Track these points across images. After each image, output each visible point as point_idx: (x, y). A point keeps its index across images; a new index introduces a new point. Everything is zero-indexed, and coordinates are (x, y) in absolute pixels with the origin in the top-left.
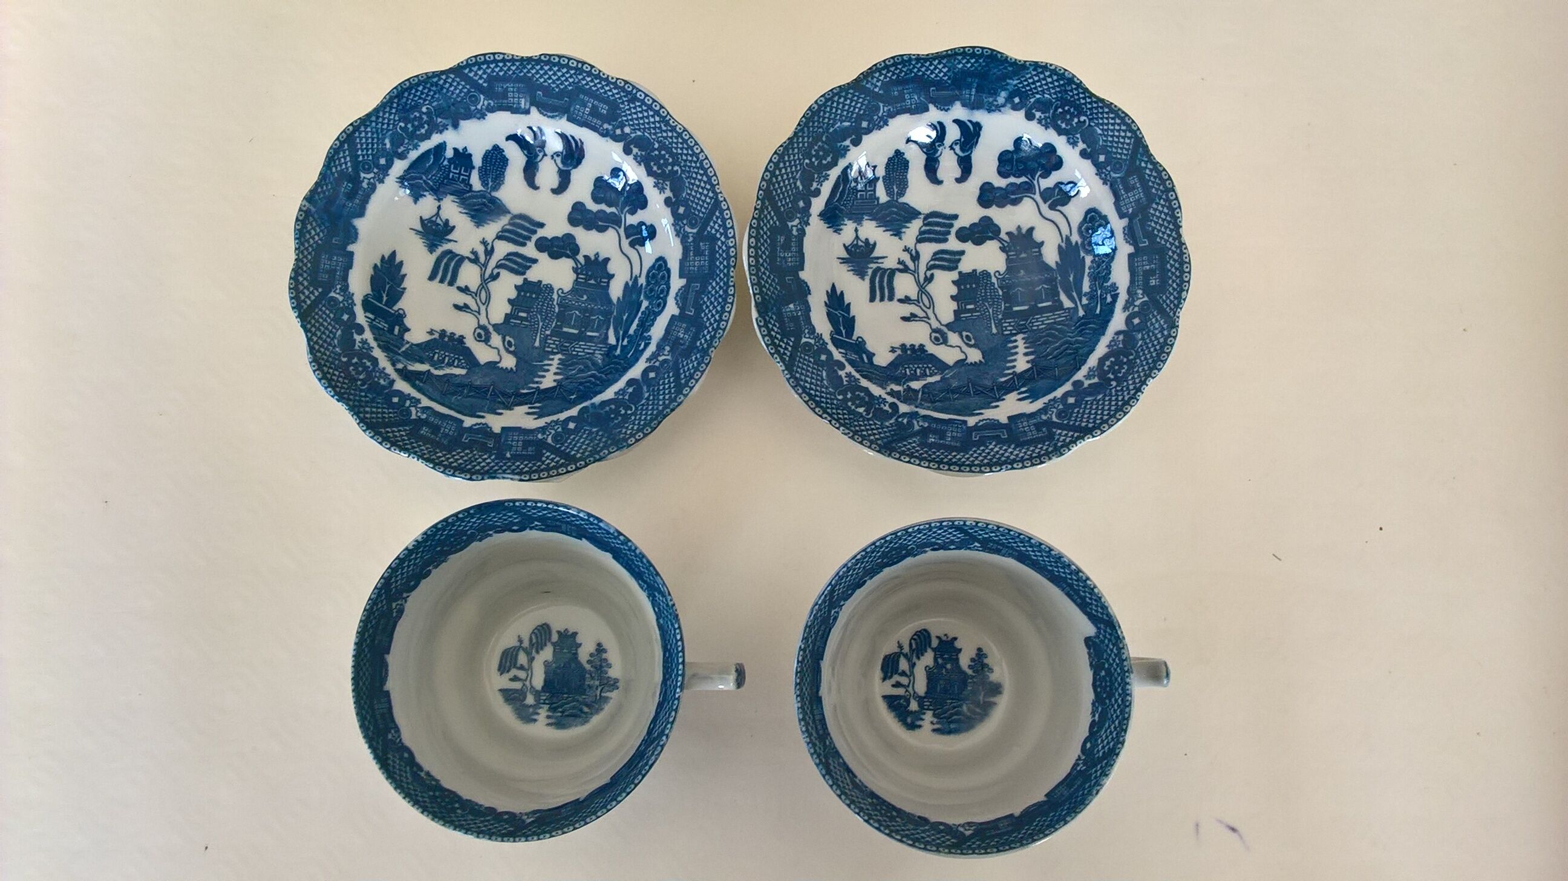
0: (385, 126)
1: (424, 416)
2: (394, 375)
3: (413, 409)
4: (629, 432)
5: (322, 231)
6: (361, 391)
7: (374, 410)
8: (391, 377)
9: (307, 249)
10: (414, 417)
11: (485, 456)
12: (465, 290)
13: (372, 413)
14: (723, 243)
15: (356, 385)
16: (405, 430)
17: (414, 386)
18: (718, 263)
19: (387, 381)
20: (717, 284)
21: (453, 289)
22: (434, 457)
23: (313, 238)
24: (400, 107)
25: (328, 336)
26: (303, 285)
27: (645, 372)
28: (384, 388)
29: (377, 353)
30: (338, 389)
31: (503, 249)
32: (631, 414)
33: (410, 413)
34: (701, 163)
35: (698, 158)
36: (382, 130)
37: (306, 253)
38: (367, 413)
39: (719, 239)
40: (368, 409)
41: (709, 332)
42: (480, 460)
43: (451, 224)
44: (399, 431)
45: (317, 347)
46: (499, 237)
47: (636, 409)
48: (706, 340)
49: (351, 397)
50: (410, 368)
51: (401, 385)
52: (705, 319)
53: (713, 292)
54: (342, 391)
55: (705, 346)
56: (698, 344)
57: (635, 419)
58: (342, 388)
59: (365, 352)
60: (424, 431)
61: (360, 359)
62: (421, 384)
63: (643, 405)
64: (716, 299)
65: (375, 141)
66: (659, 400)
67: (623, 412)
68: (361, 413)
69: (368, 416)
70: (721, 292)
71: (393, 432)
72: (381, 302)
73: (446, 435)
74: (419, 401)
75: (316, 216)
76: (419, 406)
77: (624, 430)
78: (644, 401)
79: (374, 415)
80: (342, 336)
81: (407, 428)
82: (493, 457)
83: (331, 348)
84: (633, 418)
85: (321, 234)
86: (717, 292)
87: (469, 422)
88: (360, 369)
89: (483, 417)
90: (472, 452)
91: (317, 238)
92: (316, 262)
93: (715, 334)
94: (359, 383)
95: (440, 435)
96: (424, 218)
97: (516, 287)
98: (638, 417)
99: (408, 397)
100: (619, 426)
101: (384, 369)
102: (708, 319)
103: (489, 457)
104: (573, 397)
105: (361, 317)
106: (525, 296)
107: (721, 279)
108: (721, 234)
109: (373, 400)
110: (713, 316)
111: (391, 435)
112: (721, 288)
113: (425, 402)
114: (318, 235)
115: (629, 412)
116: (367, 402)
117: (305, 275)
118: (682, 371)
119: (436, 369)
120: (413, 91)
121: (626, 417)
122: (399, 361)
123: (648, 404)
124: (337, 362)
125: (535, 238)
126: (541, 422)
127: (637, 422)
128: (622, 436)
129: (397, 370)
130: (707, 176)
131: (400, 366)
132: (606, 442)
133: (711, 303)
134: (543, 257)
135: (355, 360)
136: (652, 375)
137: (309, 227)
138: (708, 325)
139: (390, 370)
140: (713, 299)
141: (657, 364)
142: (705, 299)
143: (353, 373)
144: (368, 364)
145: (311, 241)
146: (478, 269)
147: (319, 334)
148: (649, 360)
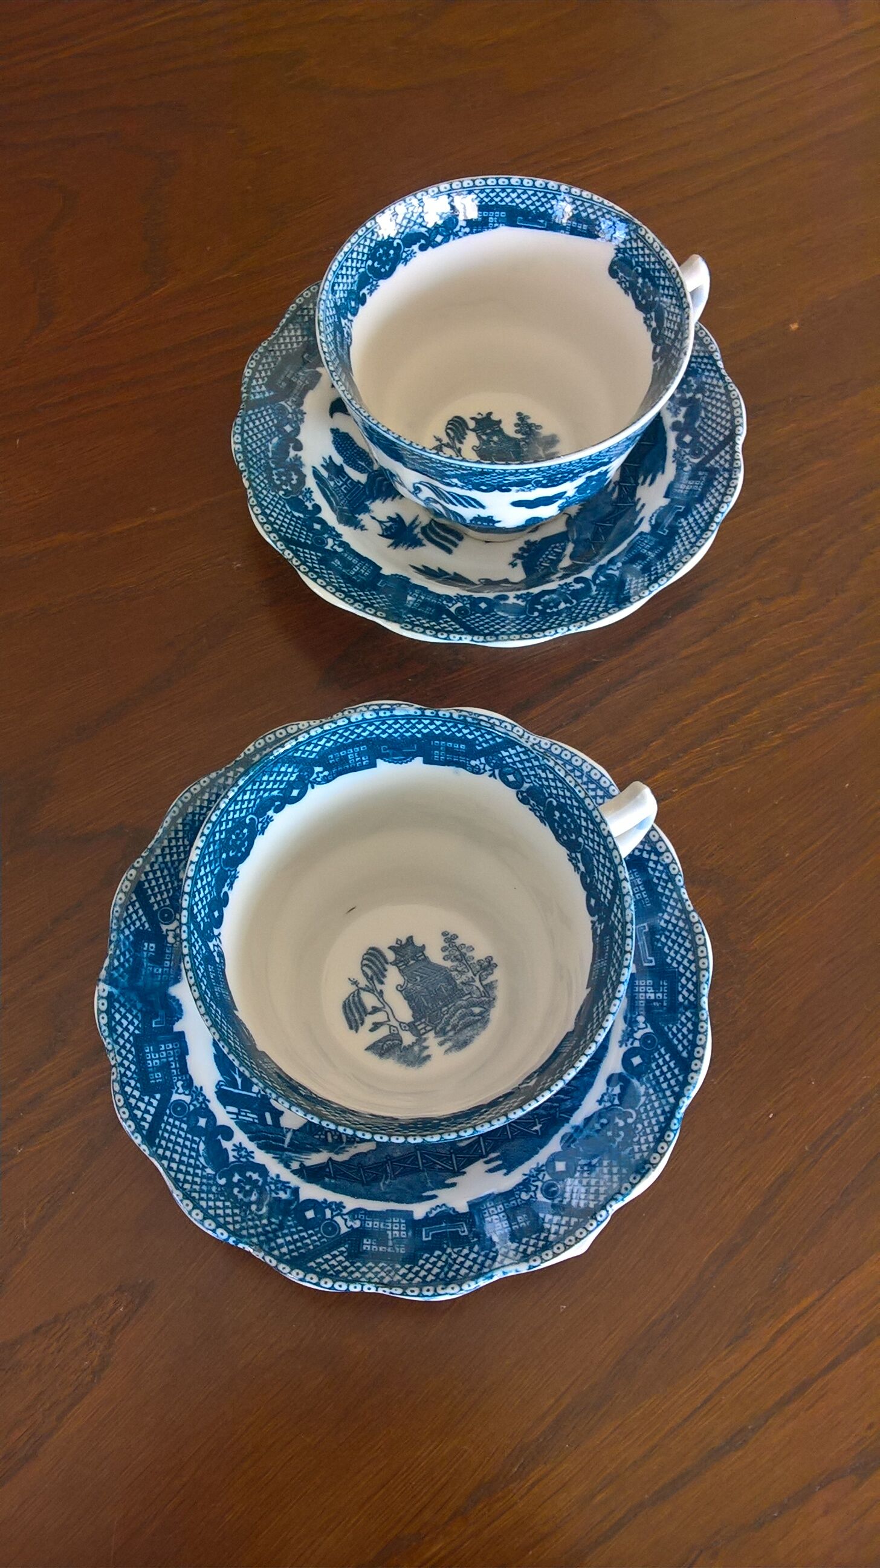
0: (175, 857)
1: (357, 1224)
2: (295, 1181)
3: (339, 1220)
4: (644, 1147)
5: (136, 1017)
6: (260, 1217)
7: (289, 1238)
8: (292, 1185)
9: (124, 1047)
10: (344, 1230)
11: (466, 1251)
13: (288, 1243)
14: (656, 862)
15: (251, 1212)
16: (341, 1253)
17: (325, 1186)
18: (660, 889)
19: (288, 1191)
20: (671, 915)
22: (397, 1278)
23: (127, 1029)
24: (187, 828)
25: (190, 1157)
26: (134, 1097)
27: (626, 1060)
28: (288, 1202)
29: (261, 1157)
30: (231, 1227)
32: (635, 1123)
33: (335, 1227)
34: (589, 776)
35: (582, 771)
36: (173, 862)
37: (124, 1052)
38: (281, 1246)
39: (649, 860)
40: (280, 1241)
41: (688, 980)
42: (461, 1259)
44: (334, 1257)
45: (181, 1176)
47: (638, 1113)
48: (688, 990)
49: (252, 1231)
50: (308, 1163)
51: (310, 1191)
52: (675, 965)
53: (670, 927)
54: (237, 1226)
55: (692, 998)
56: (681, 999)
57: (644, 1128)
58: (235, 1222)
59: (247, 1165)
60: (367, 1244)
61: (242, 1174)
62: (333, 1181)
63: (645, 1104)
64: (678, 935)
65: (168, 879)
66: (663, 1091)
67: (621, 1123)
68: (273, 1249)
69: (284, 1250)
70: (681, 924)
71: (327, 1261)
72: (236, 1086)
73: (398, 1241)
74: (340, 1206)
75: (122, 1000)
76: (345, 1211)
77: (636, 1148)
78: (643, 1099)
79: (292, 1247)
80: (207, 1149)
81: (343, 1249)
82: (476, 1248)
83: (199, 1171)
84: (640, 1126)
85: (136, 1022)
86: (675, 926)
87: (419, 1210)
88: (248, 1187)
89: (434, 1197)
90: (444, 1251)
91: (131, 1028)
92: (140, 1060)
93: (698, 978)
94: (254, 1207)
95: (390, 1243)
98: (646, 1123)
99: (325, 1204)
100: (626, 1143)
101: (278, 1176)
102: (679, 963)
103: (471, 1250)
104: (537, 1128)
105: (223, 1116)
107: (673, 908)
108: (649, 853)
109: (281, 1226)
110: (683, 957)
111: (326, 1266)
112: (678, 918)
113: (351, 1203)
114: (132, 1023)
115: (630, 1121)
116: (274, 1231)
117: (133, 1083)
118: (676, 1042)
119: (337, 1153)
120: (198, 803)
121: (629, 1130)
122: (291, 1159)
123: (651, 1101)
124: (214, 1189)
126: (517, 1177)
127: (648, 1130)
128: (638, 1156)
129: (294, 1172)
130: (602, 788)
131: (295, 1165)
132: (619, 1172)
133: (674, 942)
135: (236, 1178)
136: (637, 1061)
137: (118, 1016)
138: (682, 970)
139: (286, 1176)
140: (673, 936)
141: (637, 1044)
142: (663, 939)
143: (240, 1196)
144: (255, 1176)
145: (126, 1035)
147: (176, 1157)
148: (621, 1043)
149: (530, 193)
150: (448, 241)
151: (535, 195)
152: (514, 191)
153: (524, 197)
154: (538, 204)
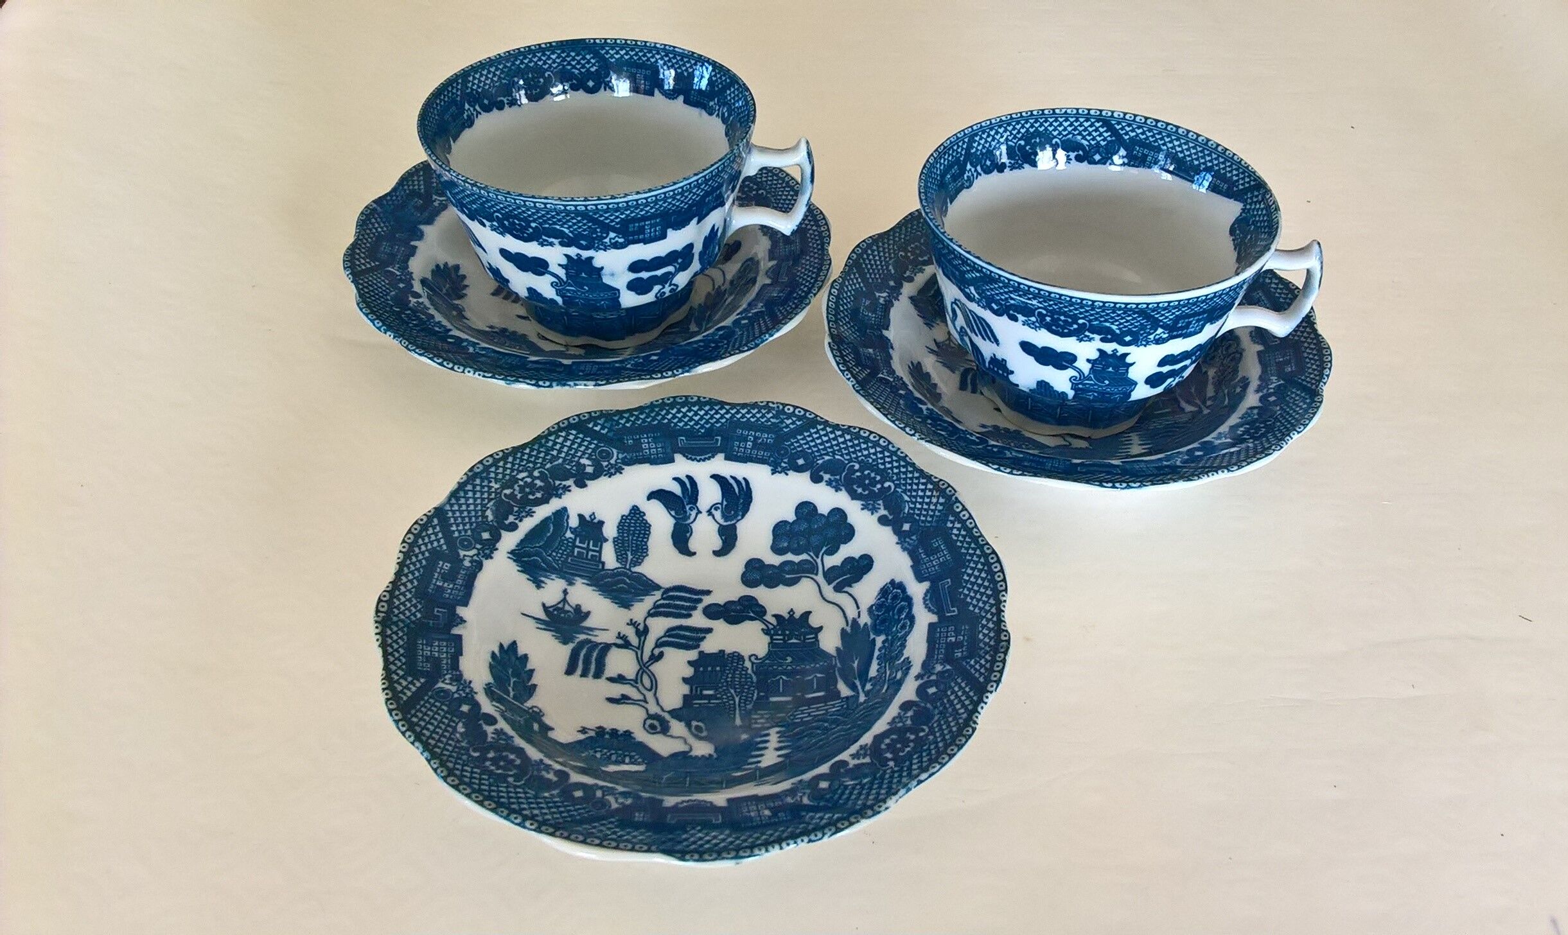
11: (715, 833)
12: (620, 679)
21: (602, 683)
27: (920, 691)
29: (519, 741)
31: (659, 626)
43: (584, 609)
46: (651, 614)
59: (503, 744)
61: (498, 753)
72: (507, 694)
88: (502, 763)
96: (548, 605)
97: (689, 663)
104: (815, 760)
105: (487, 706)
106: (705, 671)
124: (465, 757)
125: (701, 606)
134: (719, 625)
135: (491, 754)
136: (932, 691)
141: (933, 678)
143: (492, 767)
144: (513, 757)
146: (634, 653)
148: (919, 679)
149: (1191, 145)
150: (1105, 163)
151: (1194, 148)
152: (1177, 139)
153: (1185, 147)
154: (1194, 157)
